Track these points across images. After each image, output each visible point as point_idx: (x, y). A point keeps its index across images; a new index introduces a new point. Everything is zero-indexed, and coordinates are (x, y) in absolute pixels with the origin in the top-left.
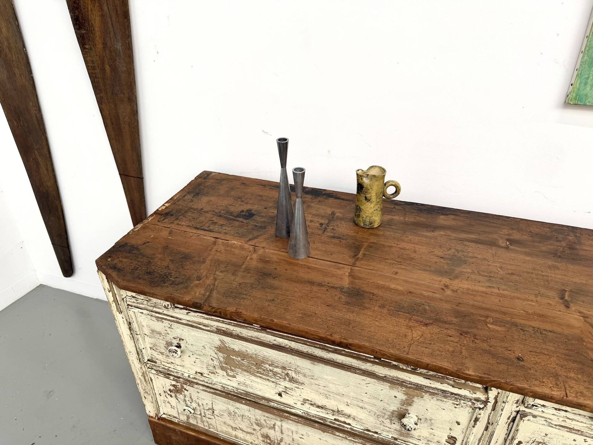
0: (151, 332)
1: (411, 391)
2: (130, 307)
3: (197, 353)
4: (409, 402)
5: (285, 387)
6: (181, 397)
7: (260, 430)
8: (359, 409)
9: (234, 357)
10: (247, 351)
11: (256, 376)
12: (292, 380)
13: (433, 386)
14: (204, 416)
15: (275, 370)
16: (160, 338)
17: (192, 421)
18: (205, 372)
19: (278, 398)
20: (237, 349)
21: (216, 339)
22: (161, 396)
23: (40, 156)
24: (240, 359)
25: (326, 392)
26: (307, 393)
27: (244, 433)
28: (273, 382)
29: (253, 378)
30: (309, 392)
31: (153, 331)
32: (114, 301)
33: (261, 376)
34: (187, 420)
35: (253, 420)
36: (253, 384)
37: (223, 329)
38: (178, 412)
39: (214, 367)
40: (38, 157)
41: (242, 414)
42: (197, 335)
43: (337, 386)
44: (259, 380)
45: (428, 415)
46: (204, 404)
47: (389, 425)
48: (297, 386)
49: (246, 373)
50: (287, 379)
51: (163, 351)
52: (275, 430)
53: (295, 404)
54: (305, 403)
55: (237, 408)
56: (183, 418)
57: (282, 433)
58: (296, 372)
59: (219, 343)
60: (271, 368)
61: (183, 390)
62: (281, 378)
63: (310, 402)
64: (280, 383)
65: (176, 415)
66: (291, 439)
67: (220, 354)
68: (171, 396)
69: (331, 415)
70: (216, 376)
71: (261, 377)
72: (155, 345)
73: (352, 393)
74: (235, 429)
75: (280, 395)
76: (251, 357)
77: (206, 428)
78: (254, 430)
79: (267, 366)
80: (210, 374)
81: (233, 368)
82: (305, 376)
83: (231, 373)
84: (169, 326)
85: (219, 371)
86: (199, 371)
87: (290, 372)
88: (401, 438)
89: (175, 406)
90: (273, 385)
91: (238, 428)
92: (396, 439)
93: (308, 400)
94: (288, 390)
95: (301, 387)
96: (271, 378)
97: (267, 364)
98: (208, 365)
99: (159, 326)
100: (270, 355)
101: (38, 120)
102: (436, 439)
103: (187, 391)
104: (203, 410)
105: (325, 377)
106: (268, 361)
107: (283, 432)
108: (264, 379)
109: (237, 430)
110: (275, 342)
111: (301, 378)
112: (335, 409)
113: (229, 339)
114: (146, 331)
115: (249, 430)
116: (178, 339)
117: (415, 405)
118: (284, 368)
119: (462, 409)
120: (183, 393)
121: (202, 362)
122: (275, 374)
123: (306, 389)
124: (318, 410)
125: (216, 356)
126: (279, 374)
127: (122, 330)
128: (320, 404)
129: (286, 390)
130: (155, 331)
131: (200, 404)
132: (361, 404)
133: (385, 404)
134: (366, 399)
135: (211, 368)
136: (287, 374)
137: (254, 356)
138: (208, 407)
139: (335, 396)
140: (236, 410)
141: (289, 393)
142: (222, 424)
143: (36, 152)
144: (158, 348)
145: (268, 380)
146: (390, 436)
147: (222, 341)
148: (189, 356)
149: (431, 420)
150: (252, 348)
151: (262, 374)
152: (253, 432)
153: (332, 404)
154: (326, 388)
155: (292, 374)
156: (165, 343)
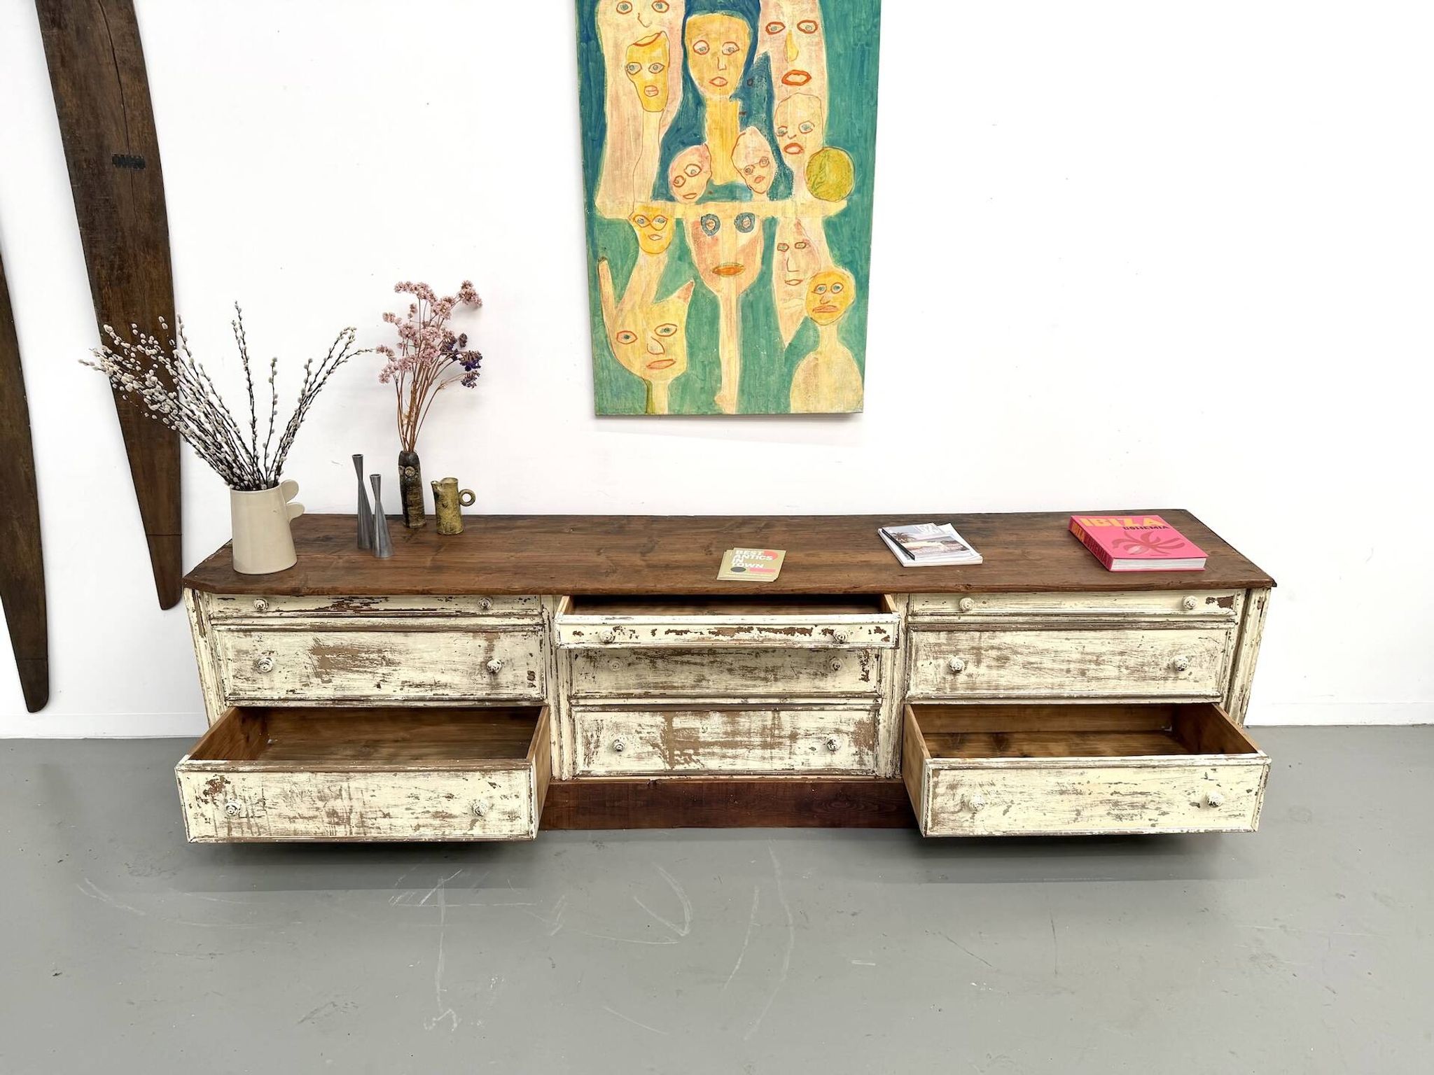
0: (236, 653)
1: (490, 636)
2: (215, 626)
3: (289, 664)
4: (490, 649)
5: (383, 674)
6: (219, 797)
7: (324, 807)
8: (453, 673)
9: (329, 656)
10: (342, 643)
11: (353, 672)
12: (390, 663)
13: (504, 623)
14: (252, 817)
15: (372, 656)
16: (247, 658)
17: (236, 834)
18: (298, 686)
19: (376, 691)
20: (331, 645)
21: (309, 639)
22: (191, 807)
23: (20, 527)
24: (335, 656)
25: (422, 665)
26: (405, 673)
27: (306, 821)
28: (371, 672)
29: (351, 675)
30: (406, 671)
31: (239, 652)
32: (198, 623)
33: (358, 669)
34: (228, 834)
35: (315, 794)
36: (351, 683)
37: (317, 624)
38: (216, 827)
39: (308, 676)
40: (17, 530)
41: (300, 791)
42: (290, 641)
43: (430, 653)
44: (356, 676)
45: (508, 656)
46: (252, 795)
47: (481, 682)
48: (394, 668)
49: (342, 672)
50: (384, 662)
51: (249, 675)
52: (342, 799)
53: (394, 691)
54: (404, 686)
55: (295, 783)
56: (223, 833)
57: (350, 799)
58: (393, 651)
59: (312, 643)
60: (367, 655)
61: (224, 783)
62: (377, 665)
63: (408, 684)
64: (377, 671)
65: (213, 833)
66: (362, 804)
67: (315, 657)
68: (206, 802)
69: (429, 691)
70: (311, 688)
71: (358, 671)
72: (239, 670)
73: (444, 657)
74: (292, 819)
75: (379, 686)
76: (347, 650)
77: (255, 836)
78: (318, 809)
79: (363, 655)
80: (303, 688)
81: (328, 670)
82: (400, 653)
83: (326, 678)
84: (258, 639)
85: (315, 680)
86: (290, 688)
87: (386, 654)
88: (493, 692)
89: (212, 817)
90: (369, 676)
91: (297, 816)
92: (489, 695)
93: (406, 682)
94: (386, 676)
95: (398, 668)
96: (368, 667)
97: (363, 652)
98: (301, 676)
99: (245, 642)
100: (365, 640)
101: (28, 481)
102: (520, 679)
103: (229, 783)
104: (250, 807)
105: (419, 646)
106: (364, 648)
107: (352, 796)
108: (361, 672)
109: (296, 820)
110: (369, 624)
111: (396, 657)
112: (433, 683)
113: (323, 634)
114: (231, 655)
115: (311, 813)
116: (268, 653)
117: (496, 649)
118: (380, 651)
119: (530, 638)
120: (223, 790)
121: (294, 674)
122: (372, 661)
123: (403, 668)
124: (417, 689)
125: (310, 662)
126: (375, 660)
127: (203, 659)
128: (418, 682)
129: (384, 677)
130: (242, 651)
131: (247, 798)
132: (454, 667)
133: (473, 658)
134: (456, 659)
135: (304, 679)
136: (384, 658)
137: (349, 647)
138: (258, 798)
139: (431, 666)
140: (294, 788)
141: (387, 680)
142: (276, 819)
143: (16, 523)
144: (244, 673)
145: (365, 671)
146: (484, 693)
147: (316, 640)
148: (280, 672)
149: (511, 660)
150: (346, 639)
151: (359, 667)
152: (316, 813)
153: (428, 677)
154: (421, 660)
155: (388, 655)
156: (251, 663)
